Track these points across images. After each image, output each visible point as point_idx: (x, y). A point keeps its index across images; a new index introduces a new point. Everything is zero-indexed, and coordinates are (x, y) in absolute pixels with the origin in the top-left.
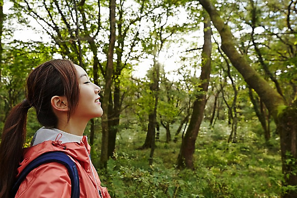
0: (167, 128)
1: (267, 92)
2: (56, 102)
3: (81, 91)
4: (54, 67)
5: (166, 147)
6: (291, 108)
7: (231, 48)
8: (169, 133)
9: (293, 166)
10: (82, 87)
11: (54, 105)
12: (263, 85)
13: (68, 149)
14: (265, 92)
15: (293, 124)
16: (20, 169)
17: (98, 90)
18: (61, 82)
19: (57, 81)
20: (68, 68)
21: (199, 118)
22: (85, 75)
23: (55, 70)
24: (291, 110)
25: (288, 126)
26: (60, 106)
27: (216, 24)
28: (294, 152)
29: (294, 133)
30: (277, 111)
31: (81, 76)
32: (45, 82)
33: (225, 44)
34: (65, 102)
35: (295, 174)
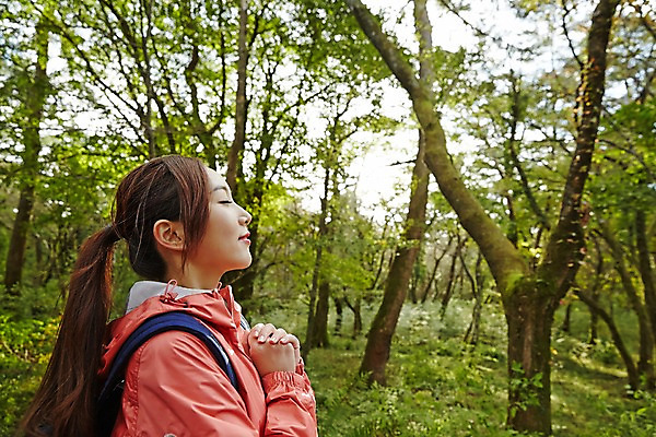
0: (356, 310)
1: (496, 247)
2: (162, 230)
3: (212, 216)
4: (167, 167)
5: (348, 348)
6: (529, 279)
7: (440, 160)
8: (360, 320)
9: (524, 391)
10: (215, 208)
11: (159, 236)
12: (490, 233)
13: (192, 306)
14: (491, 246)
15: (528, 309)
16: (107, 357)
17: (245, 219)
18: (175, 195)
19: (168, 192)
20: (194, 171)
21: (400, 293)
22: (225, 188)
23: (169, 173)
24: (527, 284)
25: (520, 313)
26: (170, 240)
27: (420, 116)
28: (527, 364)
29: (529, 327)
30: (506, 283)
31: (216, 189)
32: (146, 194)
33: (431, 152)
34: (180, 232)
35: (525, 408)
